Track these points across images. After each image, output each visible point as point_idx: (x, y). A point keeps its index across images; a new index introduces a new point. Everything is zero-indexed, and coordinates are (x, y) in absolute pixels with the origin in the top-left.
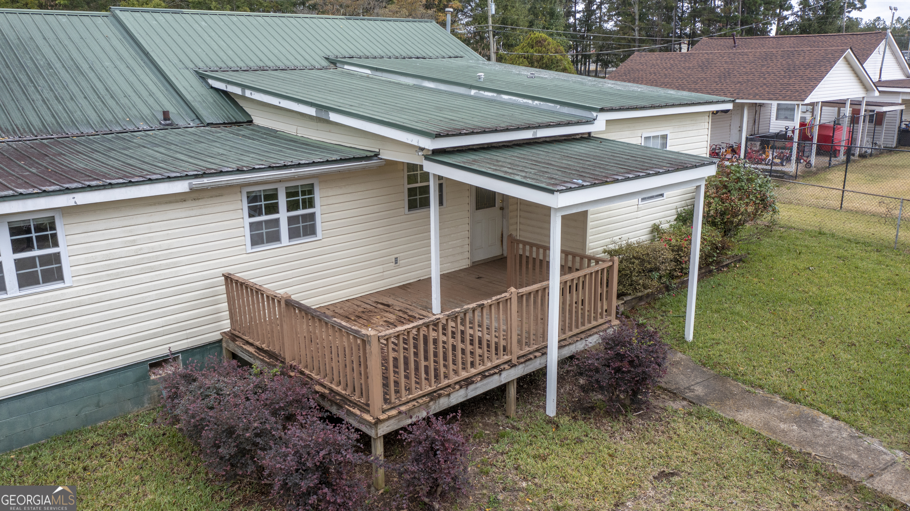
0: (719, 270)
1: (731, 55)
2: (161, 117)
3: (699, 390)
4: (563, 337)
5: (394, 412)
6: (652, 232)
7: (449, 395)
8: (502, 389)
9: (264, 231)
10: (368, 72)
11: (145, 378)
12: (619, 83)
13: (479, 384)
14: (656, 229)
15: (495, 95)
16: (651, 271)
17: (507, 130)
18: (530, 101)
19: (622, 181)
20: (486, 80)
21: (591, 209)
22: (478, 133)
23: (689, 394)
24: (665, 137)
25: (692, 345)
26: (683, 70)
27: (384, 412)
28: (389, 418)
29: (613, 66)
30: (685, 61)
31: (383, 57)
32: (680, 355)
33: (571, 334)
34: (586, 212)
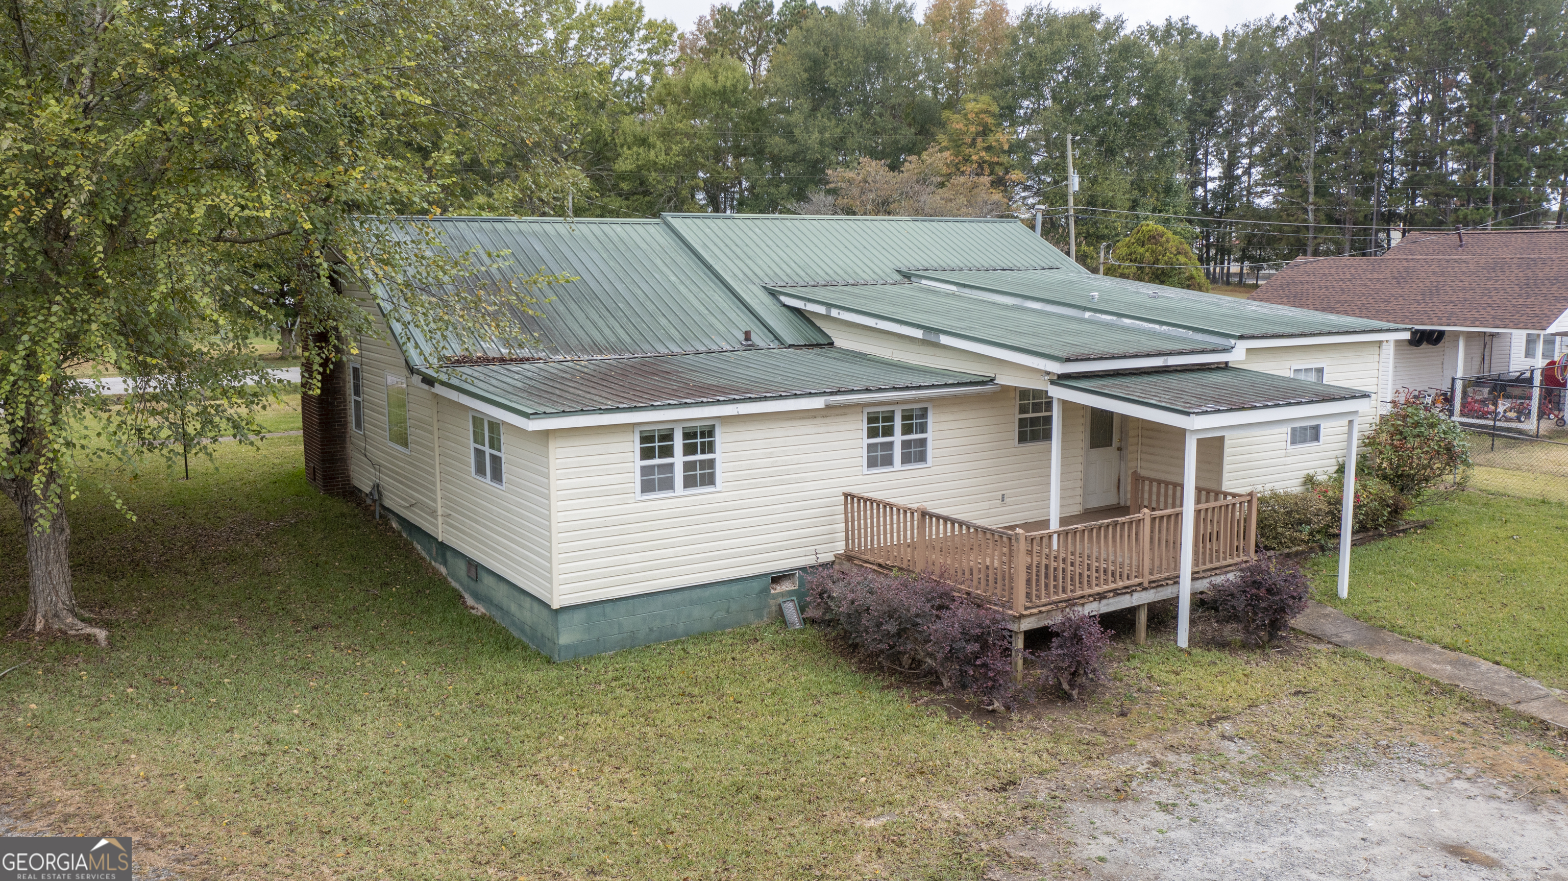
0: (1391, 535)
1: (1443, 262)
2: (742, 337)
3: (1348, 637)
4: (1196, 569)
5: (1035, 611)
6: (1305, 483)
7: (1083, 605)
8: (1133, 611)
9: (879, 453)
10: (954, 288)
11: (765, 591)
12: (1265, 304)
13: (1111, 601)
14: (1309, 481)
15: (1115, 318)
16: (1300, 522)
17: (1136, 356)
18: (1157, 327)
19: (1260, 408)
20: (1101, 300)
21: (1227, 434)
22: (1106, 359)
23: (1334, 640)
24: (1320, 371)
25: (1345, 603)
26: (1369, 284)
27: (1026, 608)
28: (1031, 615)
29: (1270, 267)
30: (1373, 270)
31: (961, 270)
32: (1330, 609)
33: (1204, 567)
34: (1222, 439)
